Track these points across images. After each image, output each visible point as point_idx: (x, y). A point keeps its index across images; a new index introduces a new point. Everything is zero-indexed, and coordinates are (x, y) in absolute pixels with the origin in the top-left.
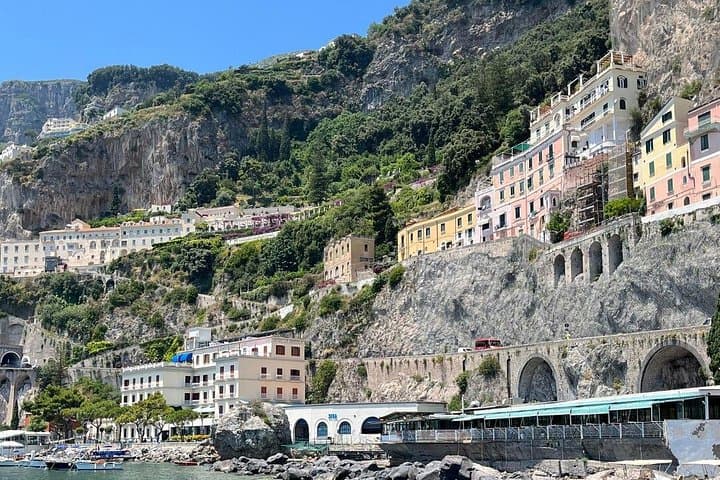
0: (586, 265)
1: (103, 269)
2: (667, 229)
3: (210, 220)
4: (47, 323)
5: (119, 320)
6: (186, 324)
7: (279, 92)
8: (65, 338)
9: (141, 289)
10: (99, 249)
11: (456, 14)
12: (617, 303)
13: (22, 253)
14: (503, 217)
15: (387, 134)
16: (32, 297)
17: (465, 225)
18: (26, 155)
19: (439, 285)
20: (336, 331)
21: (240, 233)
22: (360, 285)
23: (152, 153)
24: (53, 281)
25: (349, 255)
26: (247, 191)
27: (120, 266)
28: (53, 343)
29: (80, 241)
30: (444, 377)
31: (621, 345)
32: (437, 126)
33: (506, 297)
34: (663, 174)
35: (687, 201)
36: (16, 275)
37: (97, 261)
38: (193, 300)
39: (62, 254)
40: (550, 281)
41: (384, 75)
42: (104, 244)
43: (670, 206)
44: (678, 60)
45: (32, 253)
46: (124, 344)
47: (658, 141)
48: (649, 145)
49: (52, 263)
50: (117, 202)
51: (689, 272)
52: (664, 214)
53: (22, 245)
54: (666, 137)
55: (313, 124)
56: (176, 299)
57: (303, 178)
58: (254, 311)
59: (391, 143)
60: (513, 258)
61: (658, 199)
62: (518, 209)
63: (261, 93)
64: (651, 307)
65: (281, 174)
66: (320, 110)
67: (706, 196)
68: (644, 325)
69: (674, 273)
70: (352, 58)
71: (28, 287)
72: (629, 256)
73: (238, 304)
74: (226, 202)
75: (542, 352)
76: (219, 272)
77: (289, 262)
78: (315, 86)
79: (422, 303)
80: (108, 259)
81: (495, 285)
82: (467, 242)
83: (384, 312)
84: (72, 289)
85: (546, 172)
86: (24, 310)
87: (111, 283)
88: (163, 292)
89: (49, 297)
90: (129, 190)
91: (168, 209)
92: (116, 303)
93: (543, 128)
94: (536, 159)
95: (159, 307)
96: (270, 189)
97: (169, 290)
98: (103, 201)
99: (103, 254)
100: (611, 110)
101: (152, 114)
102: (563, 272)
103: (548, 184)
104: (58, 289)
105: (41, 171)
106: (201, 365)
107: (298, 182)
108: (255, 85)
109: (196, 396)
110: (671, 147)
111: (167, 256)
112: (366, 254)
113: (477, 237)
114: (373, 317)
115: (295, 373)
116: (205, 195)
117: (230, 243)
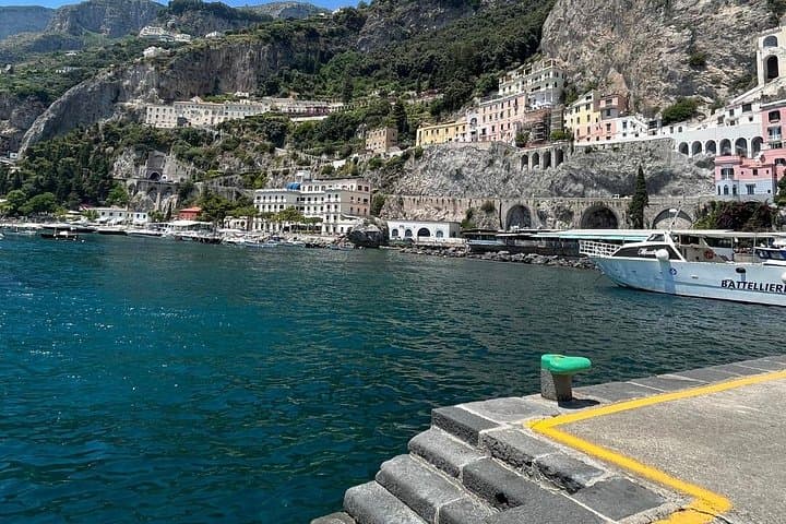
0: (541, 161)
1: (213, 127)
2: (588, 150)
3: (279, 105)
4: (180, 157)
5: (226, 159)
6: (268, 165)
7: (312, 35)
8: (192, 167)
9: (239, 142)
10: (210, 115)
11: (415, 5)
12: (561, 182)
13: (161, 114)
14: (484, 130)
15: (377, 67)
16: (169, 141)
17: (461, 130)
18: (164, 55)
19: (446, 160)
20: (379, 178)
21: (299, 115)
22: (391, 155)
23: (238, 62)
24: (183, 131)
25: (385, 137)
26: (295, 90)
27: (223, 126)
28: (184, 169)
29: (199, 110)
30: (455, 209)
31: (571, 204)
32: (411, 68)
33: (489, 171)
34: (584, 124)
35: (598, 139)
36: (157, 126)
37: (209, 123)
38: (272, 151)
39: (187, 116)
40: (519, 166)
41: (372, 33)
42: (213, 113)
43: (588, 139)
44: (584, 68)
45: (168, 114)
46: (230, 173)
47: (583, 108)
48: (578, 109)
49: (182, 121)
50: (216, 88)
51: (603, 172)
52: (584, 143)
53: (161, 108)
54: (588, 106)
55: (331, 55)
56: (262, 149)
57: (328, 86)
58: (313, 161)
59: (379, 73)
60: (492, 152)
61: (581, 135)
62: (493, 127)
63: (301, 34)
64: (580, 186)
65: (315, 82)
66: (335, 48)
67: (608, 138)
68: (576, 194)
69: (594, 171)
70: (353, 20)
71: (166, 134)
72: (567, 160)
73: (303, 156)
74: (286, 96)
75: (523, 202)
76: (288, 137)
77: (333, 135)
78: (332, 33)
79: (434, 169)
80: (216, 122)
81: (481, 165)
82: (461, 140)
83: (410, 171)
84: (195, 137)
85: (512, 112)
86: (164, 147)
87: (218, 136)
88: (252, 145)
89: (180, 141)
90: (222, 81)
91: (247, 95)
92: (225, 148)
93: (507, 89)
94: (506, 104)
95: (250, 153)
96: (308, 90)
97: (257, 144)
98: (207, 85)
99: (213, 119)
100: (550, 87)
101: (241, 38)
102: (527, 163)
103: (513, 118)
104: (186, 137)
105: (172, 65)
106: (306, 192)
107: (324, 88)
108: (299, 29)
109: (303, 209)
110: (590, 112)
111: (253, 124)
112: (393, 138)
113: (468, 138)
114: (403, 173)
115: (366, 200)
116: (273, 90)
117: (294, 120)
